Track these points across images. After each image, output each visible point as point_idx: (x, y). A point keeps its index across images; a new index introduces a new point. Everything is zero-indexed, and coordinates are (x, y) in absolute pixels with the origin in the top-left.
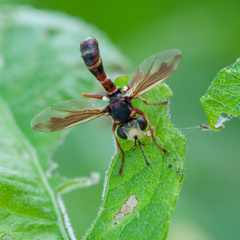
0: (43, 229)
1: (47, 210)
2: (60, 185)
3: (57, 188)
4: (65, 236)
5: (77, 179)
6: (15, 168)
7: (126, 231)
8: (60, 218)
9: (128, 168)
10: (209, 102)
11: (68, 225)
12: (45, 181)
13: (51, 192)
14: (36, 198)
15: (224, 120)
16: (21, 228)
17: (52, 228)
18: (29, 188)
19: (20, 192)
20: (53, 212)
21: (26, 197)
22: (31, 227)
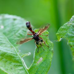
0: (19, 66)
1: (20, 61)
2: (22, 55)
3: (21, 56)
4: (25, 67)
5: (26, 54)
6: (11, 52)
7: (40, 65)
8: (23, 63)
9: (40, 51)
10: (58, 35)
11: (25, 65)
12: (18, 54)
13: (20, 57)
14: (17, 58)
15: (61, 39)
16: (15, 66)
17: (22, 65)
18: (15, 56)
19: (14, 57)
20: (21, 62)
21: (15, 58)
22: (17, 65)
